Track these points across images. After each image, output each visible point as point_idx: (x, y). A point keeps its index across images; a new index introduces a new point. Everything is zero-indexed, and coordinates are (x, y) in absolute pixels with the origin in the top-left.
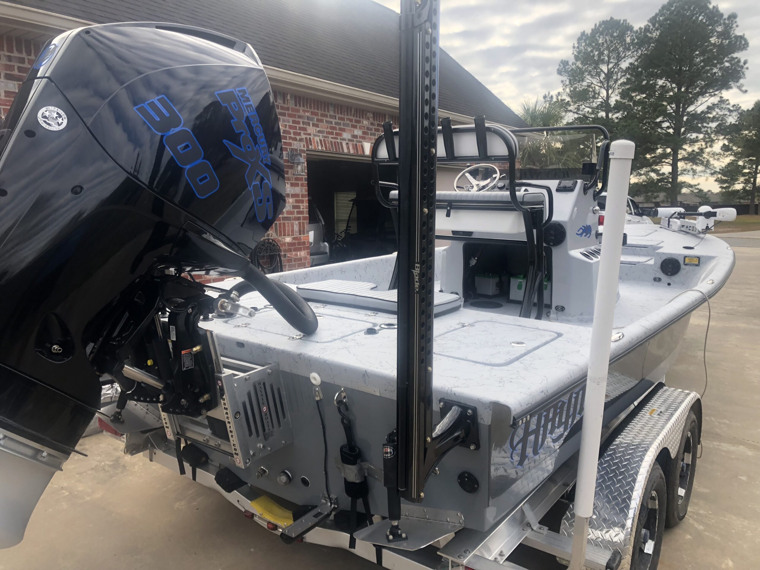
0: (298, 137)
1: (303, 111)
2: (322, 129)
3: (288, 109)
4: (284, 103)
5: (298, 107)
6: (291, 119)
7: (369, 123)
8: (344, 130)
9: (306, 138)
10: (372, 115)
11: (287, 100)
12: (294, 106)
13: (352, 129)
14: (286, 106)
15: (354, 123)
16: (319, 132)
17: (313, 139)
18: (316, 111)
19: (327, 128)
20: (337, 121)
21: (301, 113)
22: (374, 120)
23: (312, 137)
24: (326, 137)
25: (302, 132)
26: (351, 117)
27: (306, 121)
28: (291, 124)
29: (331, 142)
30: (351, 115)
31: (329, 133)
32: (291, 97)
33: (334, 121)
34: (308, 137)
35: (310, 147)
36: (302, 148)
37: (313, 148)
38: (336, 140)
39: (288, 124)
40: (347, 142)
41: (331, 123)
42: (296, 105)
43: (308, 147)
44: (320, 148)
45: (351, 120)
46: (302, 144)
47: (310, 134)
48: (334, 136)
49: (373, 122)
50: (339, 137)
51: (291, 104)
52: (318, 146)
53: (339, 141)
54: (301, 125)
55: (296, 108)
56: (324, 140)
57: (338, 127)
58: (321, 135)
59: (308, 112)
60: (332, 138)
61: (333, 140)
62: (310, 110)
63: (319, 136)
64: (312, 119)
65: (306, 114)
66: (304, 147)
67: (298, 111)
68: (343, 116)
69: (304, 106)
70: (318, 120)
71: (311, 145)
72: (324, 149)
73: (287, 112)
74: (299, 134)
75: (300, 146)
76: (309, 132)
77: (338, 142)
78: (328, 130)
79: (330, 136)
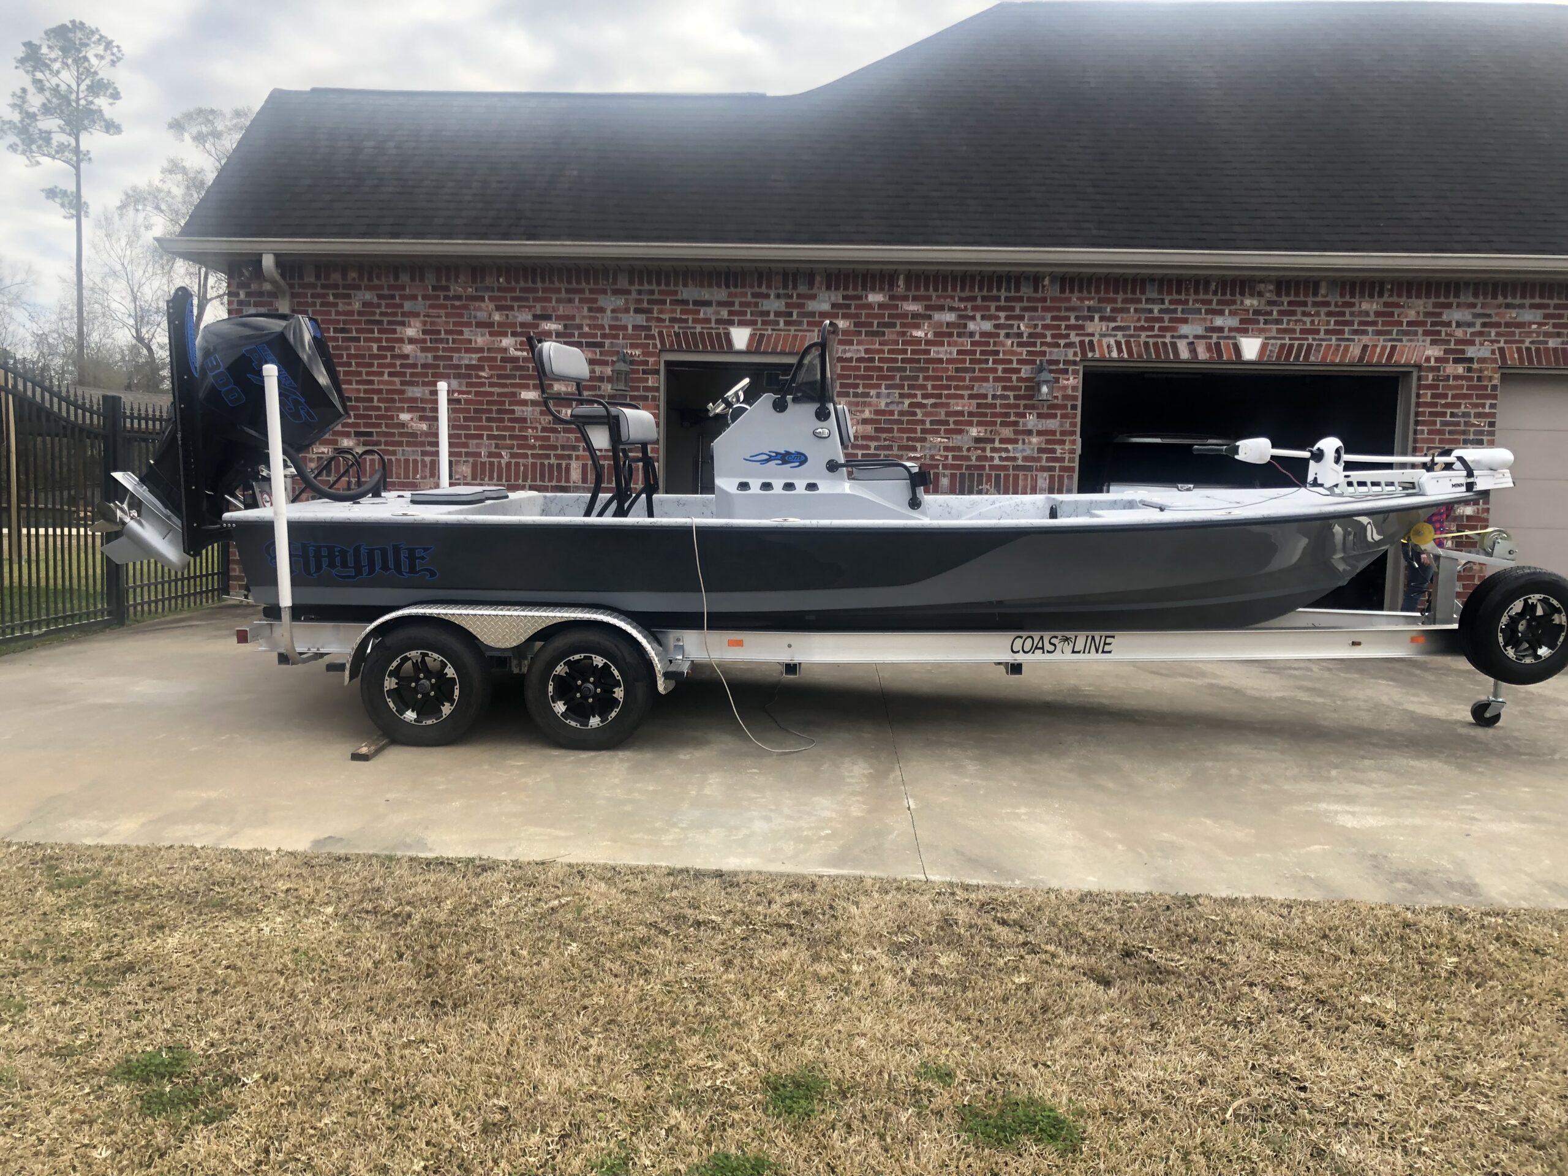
0: (1062, 342)
1: (1078, 299)
2: (1123, 324)
3: (1044, 300)
4: (1036, 290)
5: (1067, 294)
6: (1049, 315)
7: (1263, 302)
8: (1185, 321)
9: (1082, 343)
10: (1271, 287)
11: (1044, 286)
12: (1058, 294)
13: (1209, 317)
14: (1039, 295)
15: (1214, 306)
16: (1115, 329)
17: (1100, 342)
18: (1111, 295)
19: (1139, 320)
20: (1167, 305)
21: (1075, 302)
22: (1279, 294)
23: (1095, 339)
24: (1132, 336)
25: (1073, 333)
26: (1209, 297)
27: (1086, 313)
28: (1048, 322)
29: (1146, 344)
30: (1206, 292)
31: (1142, 328)
32: (1052, 281)
33: (1156, 308)
34: (1087, 339)
35: (1090, 355)
36: (1071, 357)
37: (1097, 355)
38: (1160, 340)
39: (1040, 323)
40: (1191, 340)
41: (1151, 311)
42: (1062, 291)
43: (1084, 353)
44: (1115, 354)
45: (1203, 302)
46: (1071, 352)
47: (1093, 335)
48: (1156, 332)
49: (1275, 298)
50: (1169, 334)
51: (1051, 290)
52: (1110, 352)
53: (1168, 340)
54: (1073, 321)
55: (1063, 296)
56: (1128, 343)
57: (1166, 317)
58: (1120, 334)
59: (1089, 299)
60: (1148, 336)
61: (1151, 341)
62: (1097, 296)
63: (1116, 336)
64: (1099, 310)
65: (1087, 302)
66: (1075, 354)
67: (1069, 300)
68: (1183, 297)
69: (1081, 291)
70: (1113, 310)
71: (1093, 350)
72: (1126, 356)
73: (1040, 305)
74: (1067, 336)
75: (1066, 355)
76: (1090, 330)
77: (1164, 344)
78: (1138, 325)
79: (1143, 334)
